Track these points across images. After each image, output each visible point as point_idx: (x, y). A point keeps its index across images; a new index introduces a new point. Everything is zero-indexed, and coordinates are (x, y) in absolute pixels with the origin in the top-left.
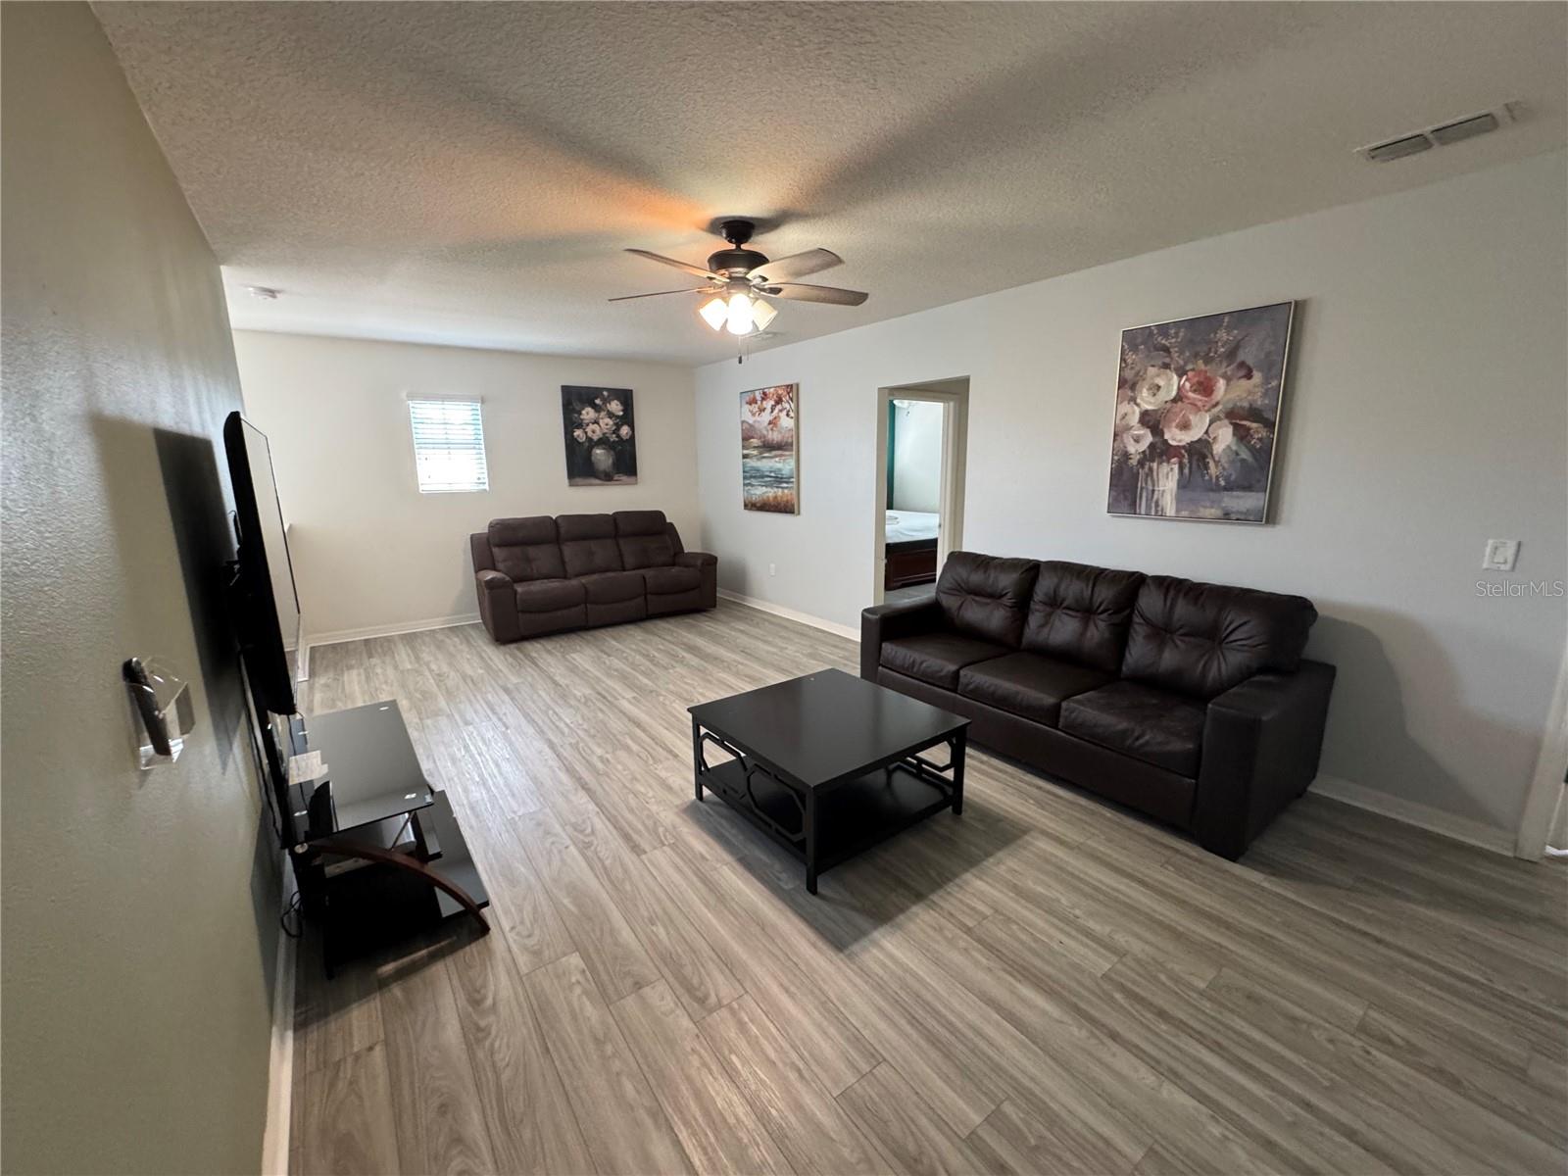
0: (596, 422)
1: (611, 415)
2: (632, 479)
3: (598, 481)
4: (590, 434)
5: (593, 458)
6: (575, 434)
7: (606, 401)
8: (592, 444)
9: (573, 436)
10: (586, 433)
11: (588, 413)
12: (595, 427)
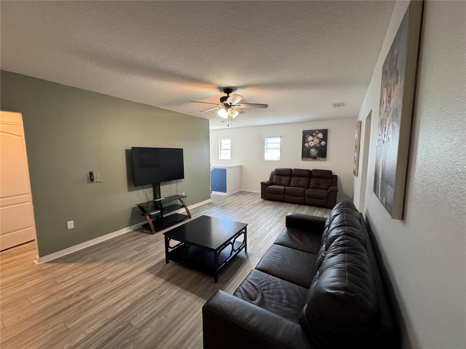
0: (313, 141)
1: (318, 138)
2: (324, 159)
3: (311, 159)
4: (310, 145)
5: (310, 152)
6: (305, 145)
7: (317, 134)
8: (310, 147)
9: (304, 145)
10: (309, 144)
11: (310, 138)
12: (313, 142)
